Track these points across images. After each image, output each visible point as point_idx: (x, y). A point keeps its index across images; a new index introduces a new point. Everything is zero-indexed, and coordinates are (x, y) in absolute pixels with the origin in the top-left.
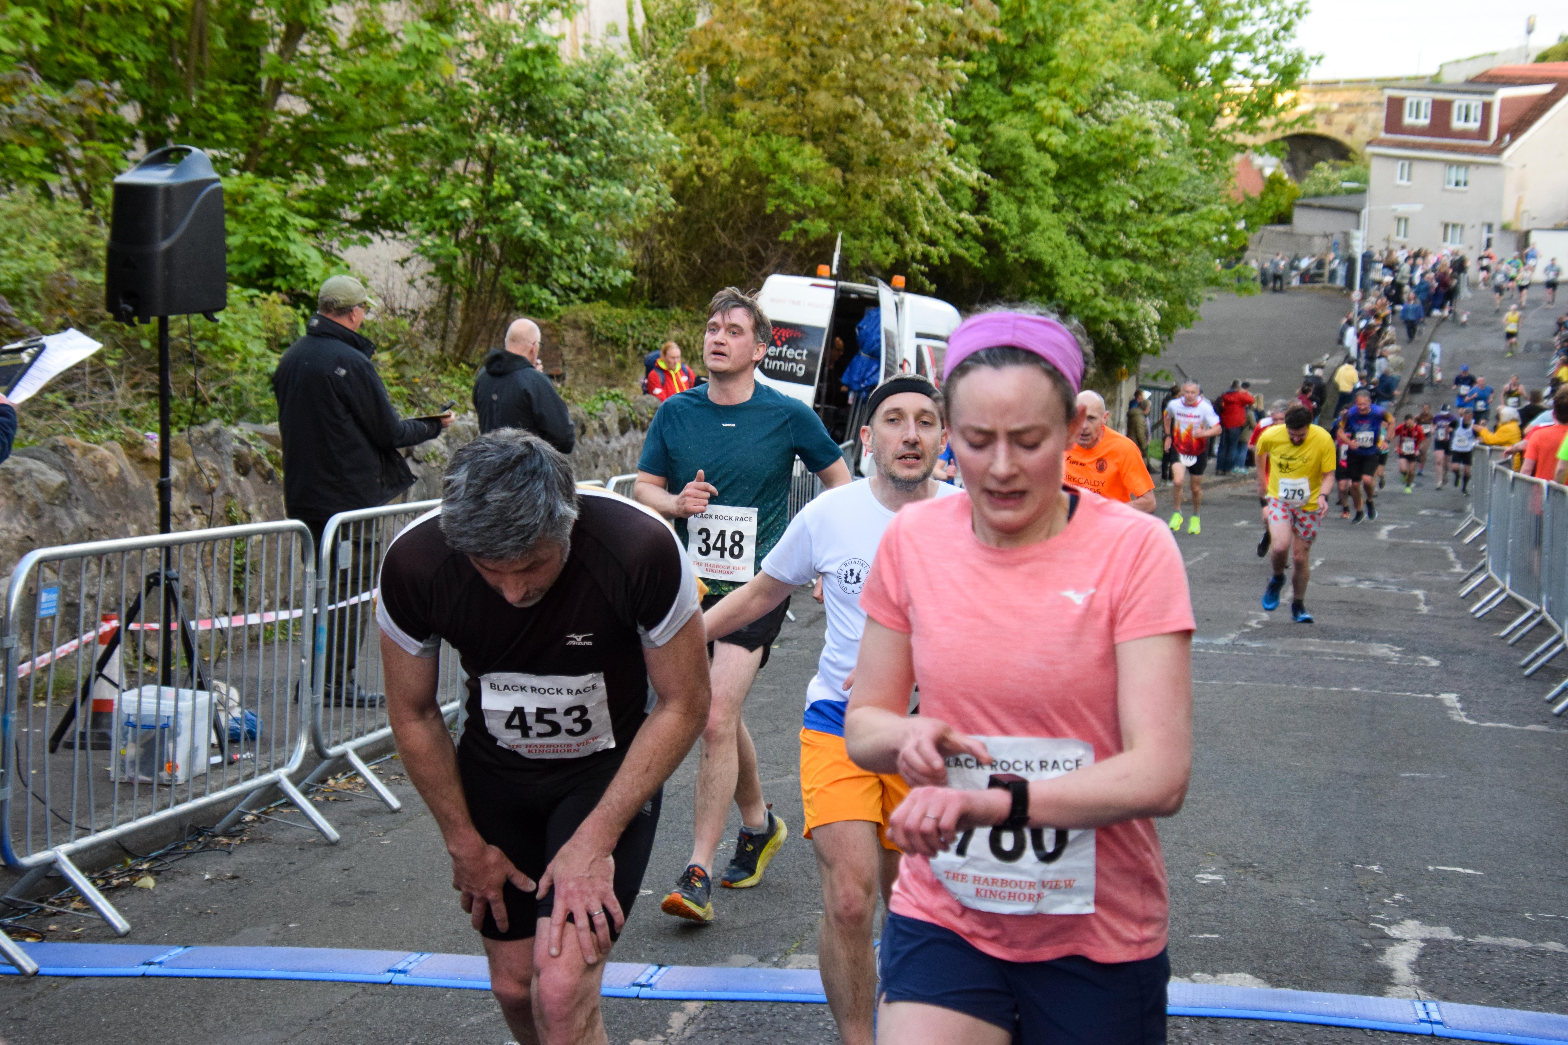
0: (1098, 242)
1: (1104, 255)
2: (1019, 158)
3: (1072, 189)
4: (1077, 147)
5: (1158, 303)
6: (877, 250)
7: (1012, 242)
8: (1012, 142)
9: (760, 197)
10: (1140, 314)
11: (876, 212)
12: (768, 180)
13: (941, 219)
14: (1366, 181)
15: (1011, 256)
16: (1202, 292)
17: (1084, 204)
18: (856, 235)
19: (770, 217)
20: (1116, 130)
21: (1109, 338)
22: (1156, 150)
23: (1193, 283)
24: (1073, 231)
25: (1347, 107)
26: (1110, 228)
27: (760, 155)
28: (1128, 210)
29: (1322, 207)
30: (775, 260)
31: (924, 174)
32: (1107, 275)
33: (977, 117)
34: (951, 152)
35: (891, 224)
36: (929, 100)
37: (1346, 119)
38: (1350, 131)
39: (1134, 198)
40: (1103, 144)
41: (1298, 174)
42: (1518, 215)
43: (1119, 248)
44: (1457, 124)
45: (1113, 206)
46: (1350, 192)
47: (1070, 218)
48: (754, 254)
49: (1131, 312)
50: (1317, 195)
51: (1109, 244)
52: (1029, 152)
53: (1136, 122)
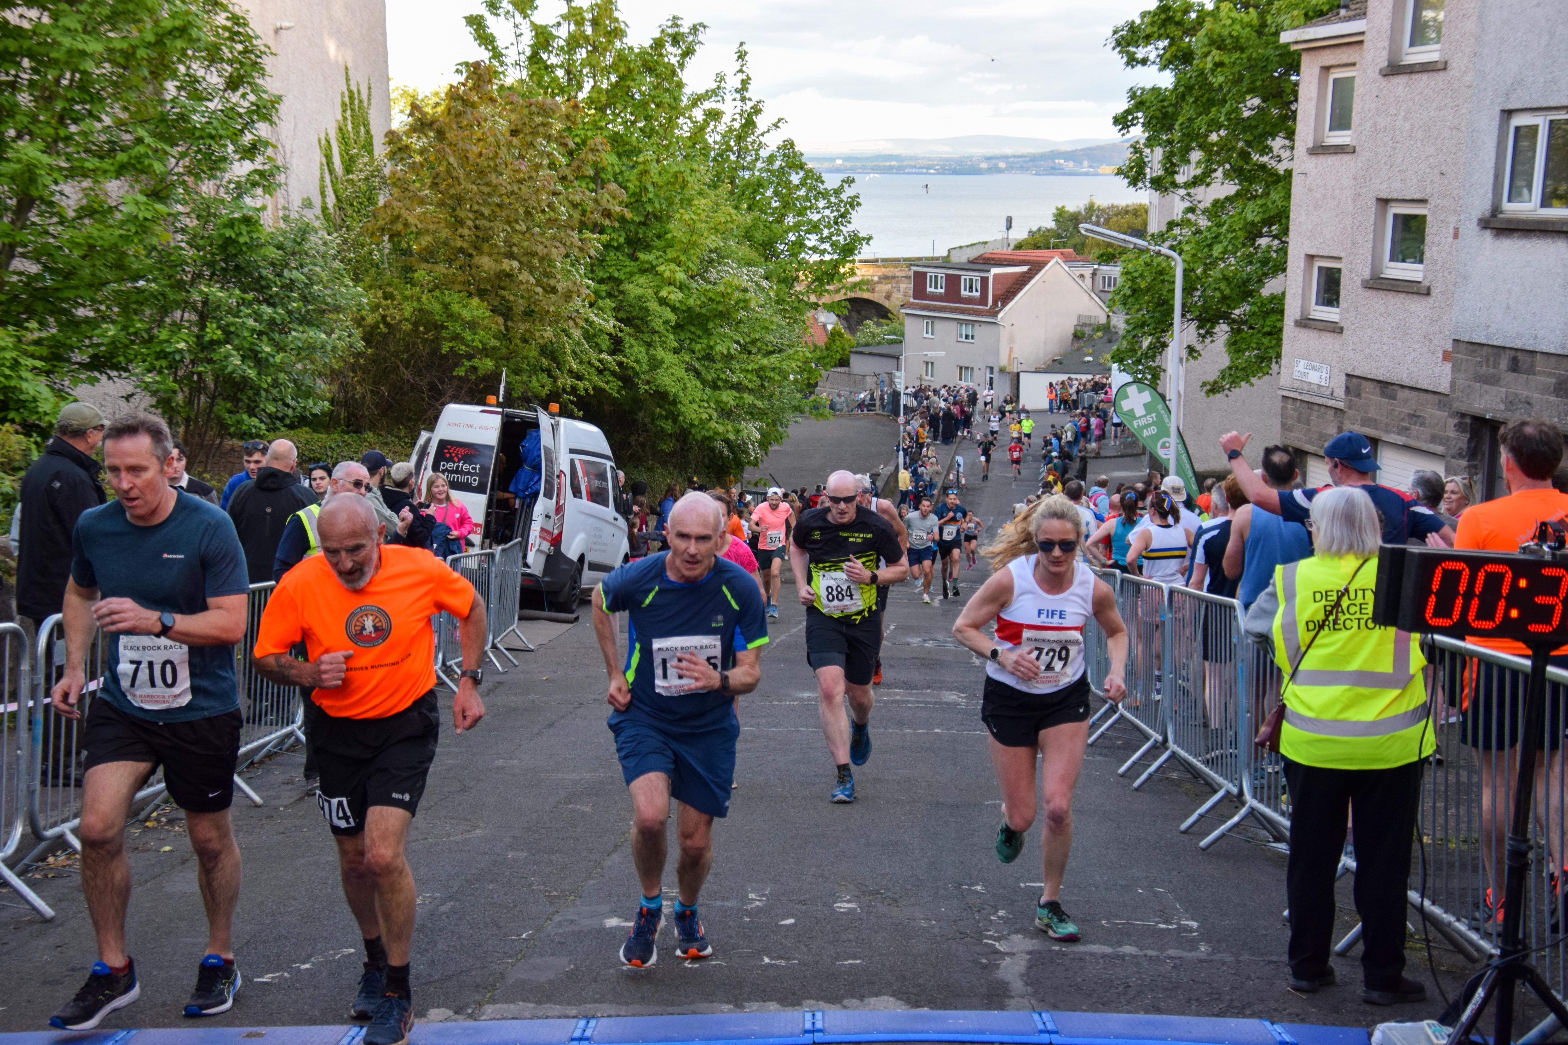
0: (710, 378)
1: (715, 387)
2: (647, 310)
3: (688, 335)
4: (691, 302)
5: (758, 424)
6: (535, 383)
7: (644, 377)
8: (639, 298)
9: (437, 340)
10: (745, 433)
11: (534, 353)
12: (443, 327)
13: (585, 359)
14: (903, 335)
15: (643, 388)
16: (790, 416)
17: (698, 347)
18: (517, 372)
19: (445, 357)
20: (721, 288)
21: (721, 452)
22: (753, 305)
23: (783, 410)
24: (690, 369)
25: (885, 278)
26: (719, 366)
27: (437, 307)
28: (732, 352)
29: (871, 354)
30: (450, 392)
31: (571, 323)
32: (718, 402)
33: (611, 278)
34: (591, 305)
35: (545, 362)
36: (573, 265)
37: (885, 287)
38: (888, 297)
39: (738, 342)
40: (710, 299)
41: (852, 329)
42: (1011, 360)
43: (726, 381)
44: (965, 293)
45: (721, 348)
46: (891, 342)
47: (687, 358)
48: (432, 387)
49: (738, 432)
50: (867, 345)
51: (719, 379)
52: (653, 305)
53: (736, 282)
